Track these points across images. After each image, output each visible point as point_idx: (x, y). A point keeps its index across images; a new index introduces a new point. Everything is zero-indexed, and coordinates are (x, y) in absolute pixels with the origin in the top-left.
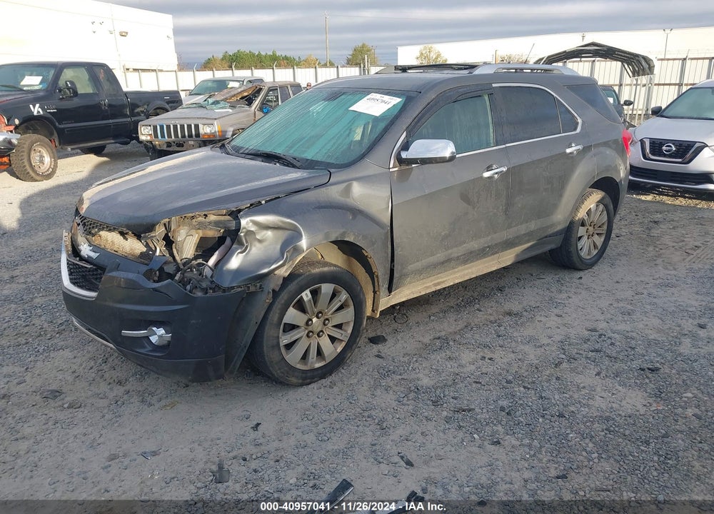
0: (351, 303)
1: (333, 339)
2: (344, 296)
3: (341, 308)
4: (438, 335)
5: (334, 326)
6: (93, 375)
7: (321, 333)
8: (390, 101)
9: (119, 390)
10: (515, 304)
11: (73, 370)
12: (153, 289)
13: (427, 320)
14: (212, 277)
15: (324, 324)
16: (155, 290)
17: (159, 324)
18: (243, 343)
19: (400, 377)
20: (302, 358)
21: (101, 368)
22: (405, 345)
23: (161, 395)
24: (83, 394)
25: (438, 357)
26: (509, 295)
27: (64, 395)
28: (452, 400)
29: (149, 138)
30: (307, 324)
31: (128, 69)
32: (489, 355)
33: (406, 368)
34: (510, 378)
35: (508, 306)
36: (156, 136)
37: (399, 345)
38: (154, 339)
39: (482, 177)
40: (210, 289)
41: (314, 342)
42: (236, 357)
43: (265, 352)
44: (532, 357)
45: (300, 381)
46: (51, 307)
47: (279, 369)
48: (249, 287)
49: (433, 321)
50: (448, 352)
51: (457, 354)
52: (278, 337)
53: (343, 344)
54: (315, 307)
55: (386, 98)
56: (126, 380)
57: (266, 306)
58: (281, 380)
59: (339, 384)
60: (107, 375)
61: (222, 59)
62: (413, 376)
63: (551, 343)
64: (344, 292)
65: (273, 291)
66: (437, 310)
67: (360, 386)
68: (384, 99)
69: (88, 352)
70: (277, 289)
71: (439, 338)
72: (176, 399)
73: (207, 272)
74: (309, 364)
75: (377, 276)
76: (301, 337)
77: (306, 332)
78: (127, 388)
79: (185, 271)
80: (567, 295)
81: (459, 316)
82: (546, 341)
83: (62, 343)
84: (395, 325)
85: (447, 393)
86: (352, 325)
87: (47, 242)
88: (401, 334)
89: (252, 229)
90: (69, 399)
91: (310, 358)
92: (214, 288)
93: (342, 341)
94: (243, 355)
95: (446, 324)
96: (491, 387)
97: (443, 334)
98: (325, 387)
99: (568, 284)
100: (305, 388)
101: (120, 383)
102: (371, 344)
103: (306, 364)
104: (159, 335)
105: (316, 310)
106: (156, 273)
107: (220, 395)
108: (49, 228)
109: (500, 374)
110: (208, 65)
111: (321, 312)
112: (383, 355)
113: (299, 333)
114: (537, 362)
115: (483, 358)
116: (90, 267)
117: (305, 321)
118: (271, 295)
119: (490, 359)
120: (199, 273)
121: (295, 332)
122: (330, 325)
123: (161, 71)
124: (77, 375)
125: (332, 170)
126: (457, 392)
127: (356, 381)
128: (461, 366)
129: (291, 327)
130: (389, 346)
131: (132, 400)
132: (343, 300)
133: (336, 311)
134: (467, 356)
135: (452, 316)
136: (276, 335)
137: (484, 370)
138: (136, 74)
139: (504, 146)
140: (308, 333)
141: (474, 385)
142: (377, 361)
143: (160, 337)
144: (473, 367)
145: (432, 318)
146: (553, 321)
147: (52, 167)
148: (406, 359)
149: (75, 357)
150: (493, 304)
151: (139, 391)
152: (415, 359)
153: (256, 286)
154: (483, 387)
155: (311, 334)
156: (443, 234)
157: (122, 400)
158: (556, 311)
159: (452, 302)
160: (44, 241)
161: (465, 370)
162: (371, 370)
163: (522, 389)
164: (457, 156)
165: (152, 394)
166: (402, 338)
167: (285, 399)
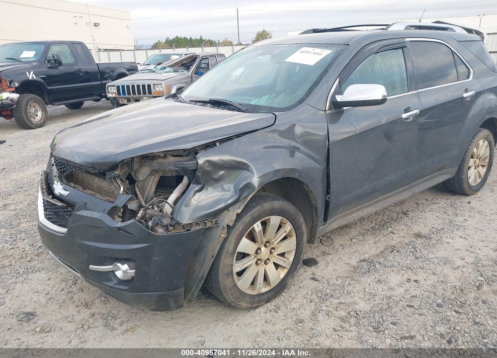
0: (294, 234)
1: (277, 266)
2: (288, 227)
3: (285, 238)
4: (362, 258)
5: (278, 255)
6: (64, 297)
7: (268, 261)
8: (321, 52)
9: (85, 313)
10: (421, 227)
11: (46, 292)
12: (117, 228)
13: (350, 242)
14: (172, 213)
15: (271, 253)
16: (119, 229)
17: (123, 261)
18: (201, 274)
19: (337, 301)
20: (251, 284)
21: (70, 290)
22: (335, 267)
23: (122, 319)
24: (53, 318)
25: (368, 280)
26: (414, 219)
27: (37, 318)
28: (392, 326)
29: (114, 95)
30: (256, 253)
31: (100, 49)
32: (414, 278)
33: (342, 292)
34: (440, 301)
35: (416, 229)
36: (119, 94)
37: (330, 268)
38: (119, 274)
39: (401, 118)
40: (171, 226)
41: (262, 268)
42: (194, 288)
43: (221, 279)
44: (453, 279)
45: (249, 305)
46: (33, 232)
47: (232, 295)
48: (206, 223)
49: (355, 243)
50: (376, 275)
51: (385, 277)
52: (232, 265)
53: (286, 271)
54: (265, 237)
55: (318, 50)
56: (92, 302)
57: (221, 240)
58: (233, 304)
59: (283, 308)
60: (76, 297)
61: (165, 43)
62: (349, 300)
63: (466, 264)
64: (289, 224)
65: (228, 226)
66: (356, 233)
67: (303, 311)
68: (315, 51)
69: (61, 274)
70: (231, 224)
71: (364, 261)
72: (137, 323)
73: (168, 209)
74: (257, 289)
75: (316, 208)
76: (251, 265)
77: (256, 260)
78: (92, 311)
79: (147, 208)
80: (463, 218)
81: (377, 239)
82: (459, 263)
83: (40, 265)
84: (323, 248)
85: (385, 318)
86: (293, 253)
87: (36, 176)
88: (330, 257)
89: (208, 169)
90: (41, 322)
91: (258, 284)
92: (174, 225)
93: (285, 268)
94: (200, 286)
95: (367, 247)
96: (424, 311)
97: (367, 256)
98: (270, 311)
99: (461, 208)
100: (252, 312)
101: (87, 305)
102: (305, 266)
103: (254, 289)
104: (123, 270)
105: (265, 240)
106: (120, 210)
107: (175, 319)
108: (38, 165)
109: (429, 297)
110: (155, 47)
111: (268, 242)
112: (318, 278)
113: (249, 261)
114: (459, 284)
115: (409, 280)
116: (60, 205)
117: (255, 249)
118: (226, 230)
119: (416, 281)
120: (160, 209)
121: (246, 260)
122: (275, 254)
123: (123, 50)
124: (49, 296)
125: (276, 113)
126: (394, 316)
127: (297, 305)
128: (390, 289)
129: (243, 256)
130: (322, 268)
131: (96, 324)
132: (287, 232)
133: (281, 240)
134: (394, 279)
135: (371, 240)
136: (230, 263)
137: (414, 293)
138: (106, 53)
139: (416, 92)
140: (257, 261)
141: (408, 309)
142: (314, 284)
143: (125, 272)
144: (402, 290)
145: (354, 240)
146: (459, 243)
147: (43, 118)
148: (339, 281)
149: (49, 279)
150: (403, 227)
151: (104, 314)
152: (347, 282)
153: (212, 222)
154: (417, 311)
155: (259, 262)
156: (370, 168)
157: (87, 324)
158: (459, 233)
159: (368, 226)
160: (33, 175)
161: (395, 293)
162: (310, 294)
163: (454, 313)
164: (388, 98)
165: (114, 317)
166: (331, 260)
167: (235, 323)
